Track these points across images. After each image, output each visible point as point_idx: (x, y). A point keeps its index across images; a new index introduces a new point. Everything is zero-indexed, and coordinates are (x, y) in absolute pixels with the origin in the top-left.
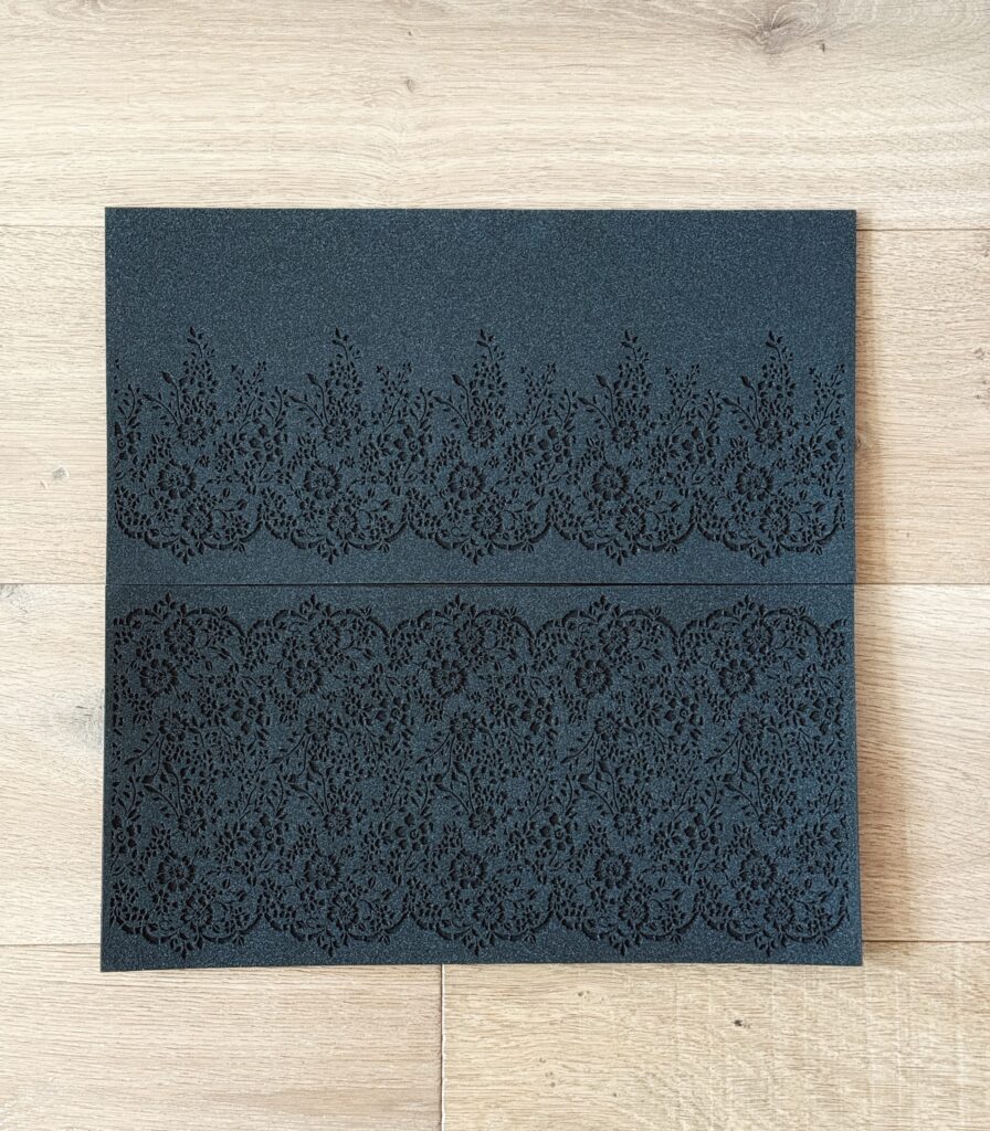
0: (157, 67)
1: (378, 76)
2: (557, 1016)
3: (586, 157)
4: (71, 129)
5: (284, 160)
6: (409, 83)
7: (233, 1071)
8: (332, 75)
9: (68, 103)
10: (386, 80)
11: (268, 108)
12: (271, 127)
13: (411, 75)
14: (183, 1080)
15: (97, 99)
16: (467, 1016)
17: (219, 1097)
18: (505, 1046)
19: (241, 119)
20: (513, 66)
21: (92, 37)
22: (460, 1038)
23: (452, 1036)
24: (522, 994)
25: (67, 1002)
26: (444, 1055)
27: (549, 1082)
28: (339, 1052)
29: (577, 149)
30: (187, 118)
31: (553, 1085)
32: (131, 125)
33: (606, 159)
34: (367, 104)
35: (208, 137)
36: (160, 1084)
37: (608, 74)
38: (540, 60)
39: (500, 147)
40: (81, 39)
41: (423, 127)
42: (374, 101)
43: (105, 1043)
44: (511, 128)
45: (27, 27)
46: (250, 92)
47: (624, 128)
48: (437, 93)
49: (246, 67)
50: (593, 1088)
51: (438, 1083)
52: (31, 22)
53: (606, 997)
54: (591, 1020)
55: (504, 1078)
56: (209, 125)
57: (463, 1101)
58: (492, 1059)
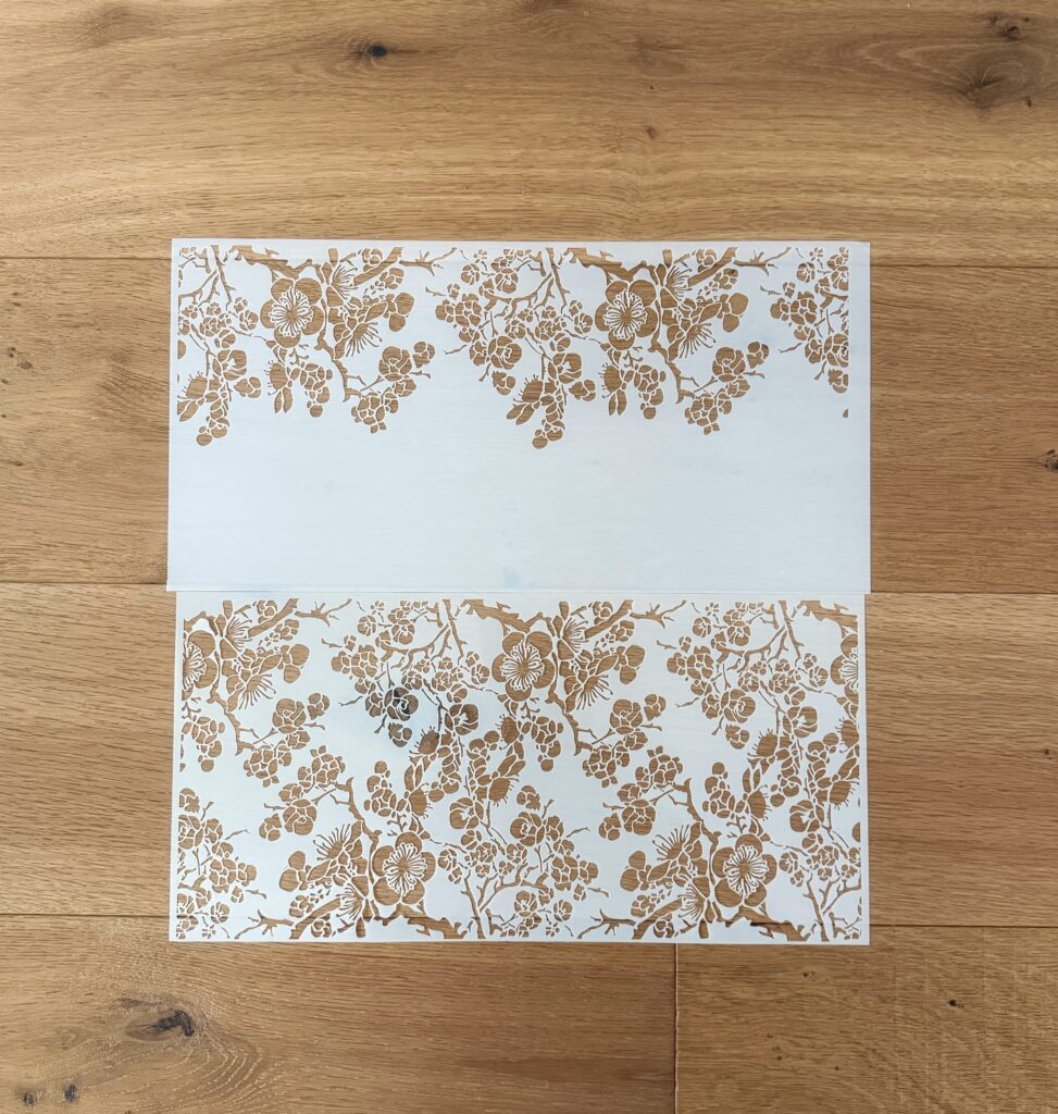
0: (422, 118)
1: (622, 125)
2: (784, 994)
3: (813, 197)
4: (345, 173)
5: (535, 201)
6: (651, 132)
7: (483, 1039)
8: (581, 124)
9: (343, 150)
10: (630, 129)
11: (523, 154)
12: (525, 171)
13: (653, 124)
14: (435, 1046)
15: (368, 147)
16: (699, 993)
17: (471, 1063)
18: (735, 1021)
19: (498, 164)
20: (745, 117)
21: (366, 93)
22: (693, 1013)
23: (686, 1011)
24: (750, 973)
25: (331, 971)
26: (677, 1029)
27: (776, 1055)
28: (581, 1024)
29: (804, 191)
30: (449, 164)
31: (780, 1058)
32: (399, 170)
33: (831, 200)
34: (612, 150)
35: (467, 180)
36: (416, 1050)
37: (835, 124)
38: (770, 112)
39: (735, 189)
40: (355, 94)
41: (663, 171)
42: (619, 147)
43: (365, 1010)
44: (744, 171)
45: (307, 83)
46: (506, 140)
47: (849, 172)
48: (675, 140)
49: (503, 118)
50: (817, 1061)
51: (672, 1055)
52: (311, 79)
53: (829, 977)
54: (817, 999)
55: (735, 1052)
56: (467, 170)
57: (696, 1071)
58: (723, 1034)
